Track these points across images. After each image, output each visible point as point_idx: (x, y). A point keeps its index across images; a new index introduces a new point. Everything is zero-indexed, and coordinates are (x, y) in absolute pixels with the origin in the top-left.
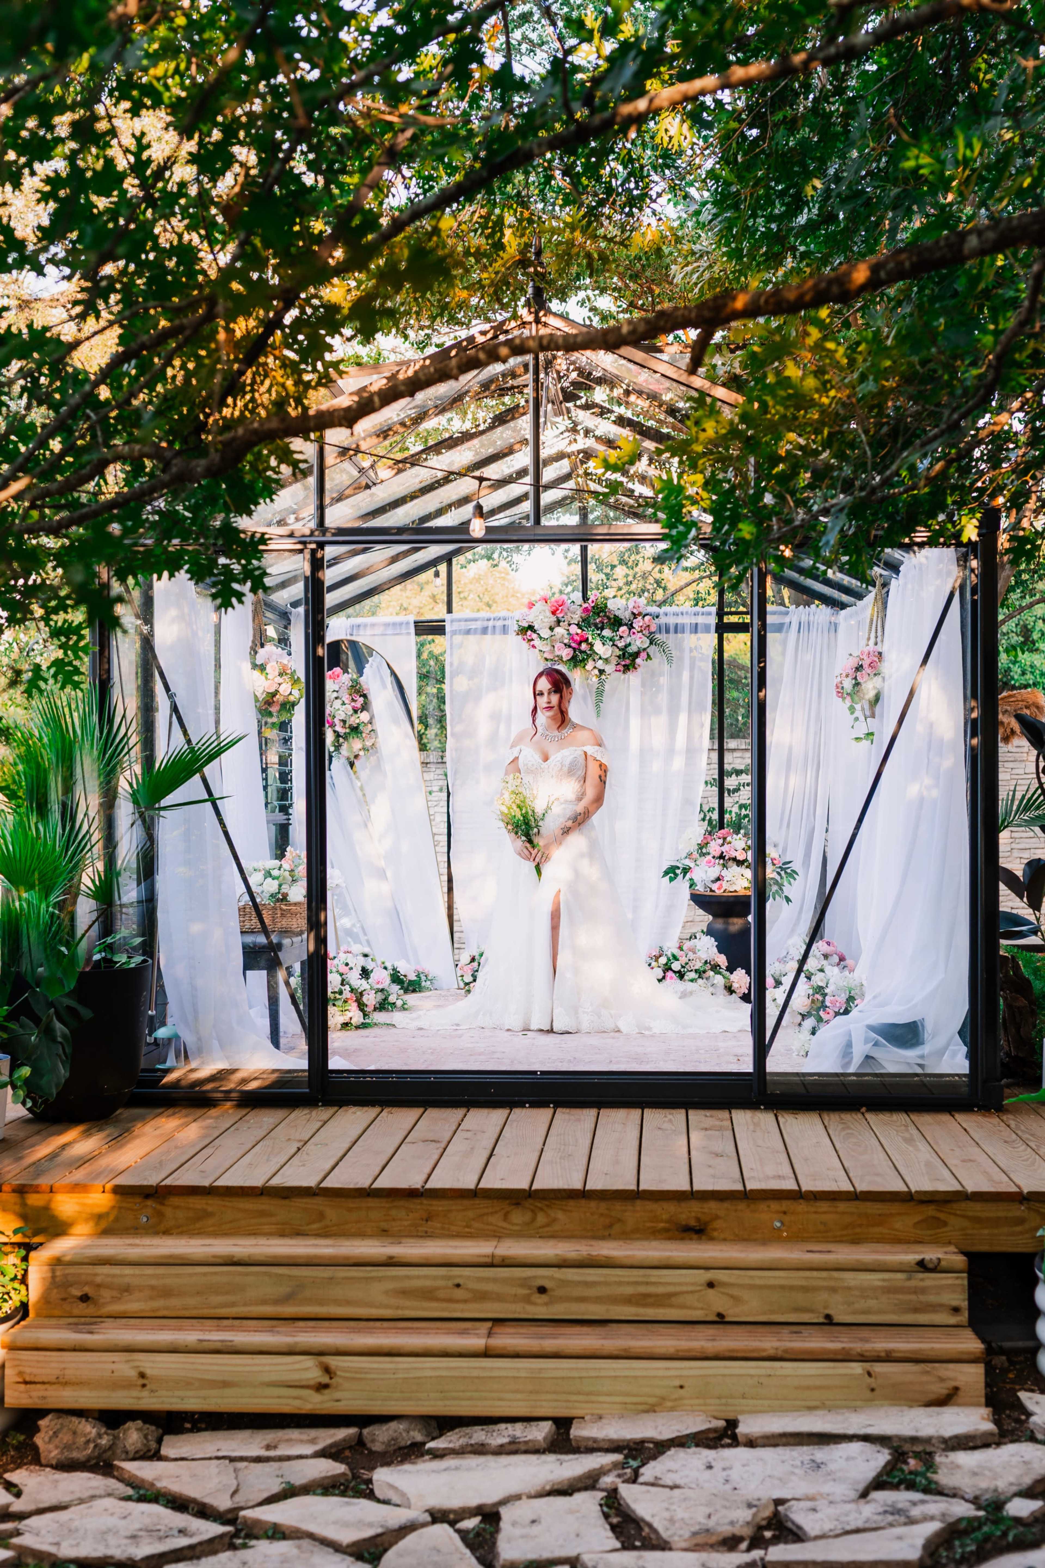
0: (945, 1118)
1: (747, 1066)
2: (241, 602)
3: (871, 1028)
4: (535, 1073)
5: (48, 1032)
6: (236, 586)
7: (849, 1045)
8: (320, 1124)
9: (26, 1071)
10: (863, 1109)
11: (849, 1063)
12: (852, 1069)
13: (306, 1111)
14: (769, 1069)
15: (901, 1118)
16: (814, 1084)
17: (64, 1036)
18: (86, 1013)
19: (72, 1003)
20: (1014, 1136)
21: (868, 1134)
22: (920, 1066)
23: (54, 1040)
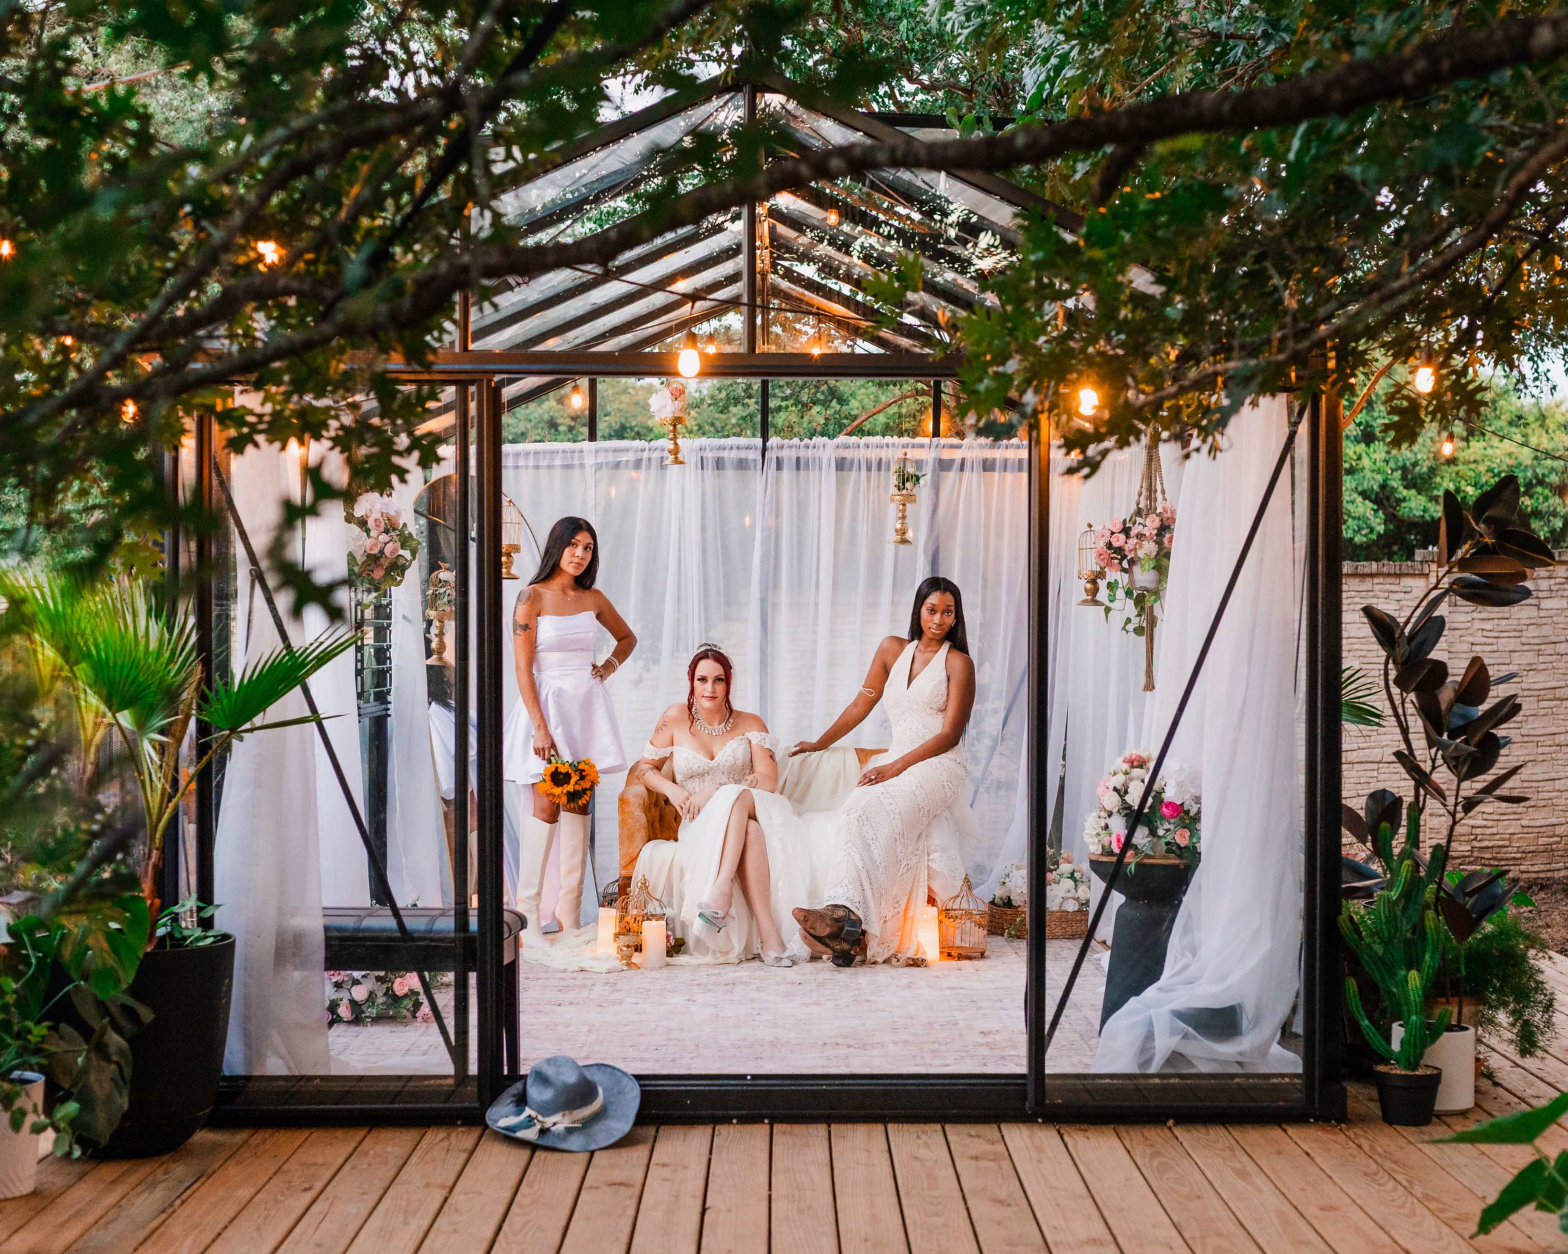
0: (1275, 1133)
1: (1019, 1065)
2: (403, 481)
3: (1180, 1015)
4: (743, 1077)
5: (100, 1049)
6: (396, 460)
7: (1149, 1037)
8: (464, 1156)
9: (72, 1108)
10: (1171, 1123)
11: (1148, 1062)
12: (1153, 1069)
13: (442, 1134)
14: (1048, 1071)
15: (1217, 1133)
16: (1103, 1089)
17: (121, 1052)
18: (147, 1015)
19: (130, 1001)
20: (1374, 1166)
21: (1186, 1163)
22: (1240, 1064)
23: (107, 1059)
